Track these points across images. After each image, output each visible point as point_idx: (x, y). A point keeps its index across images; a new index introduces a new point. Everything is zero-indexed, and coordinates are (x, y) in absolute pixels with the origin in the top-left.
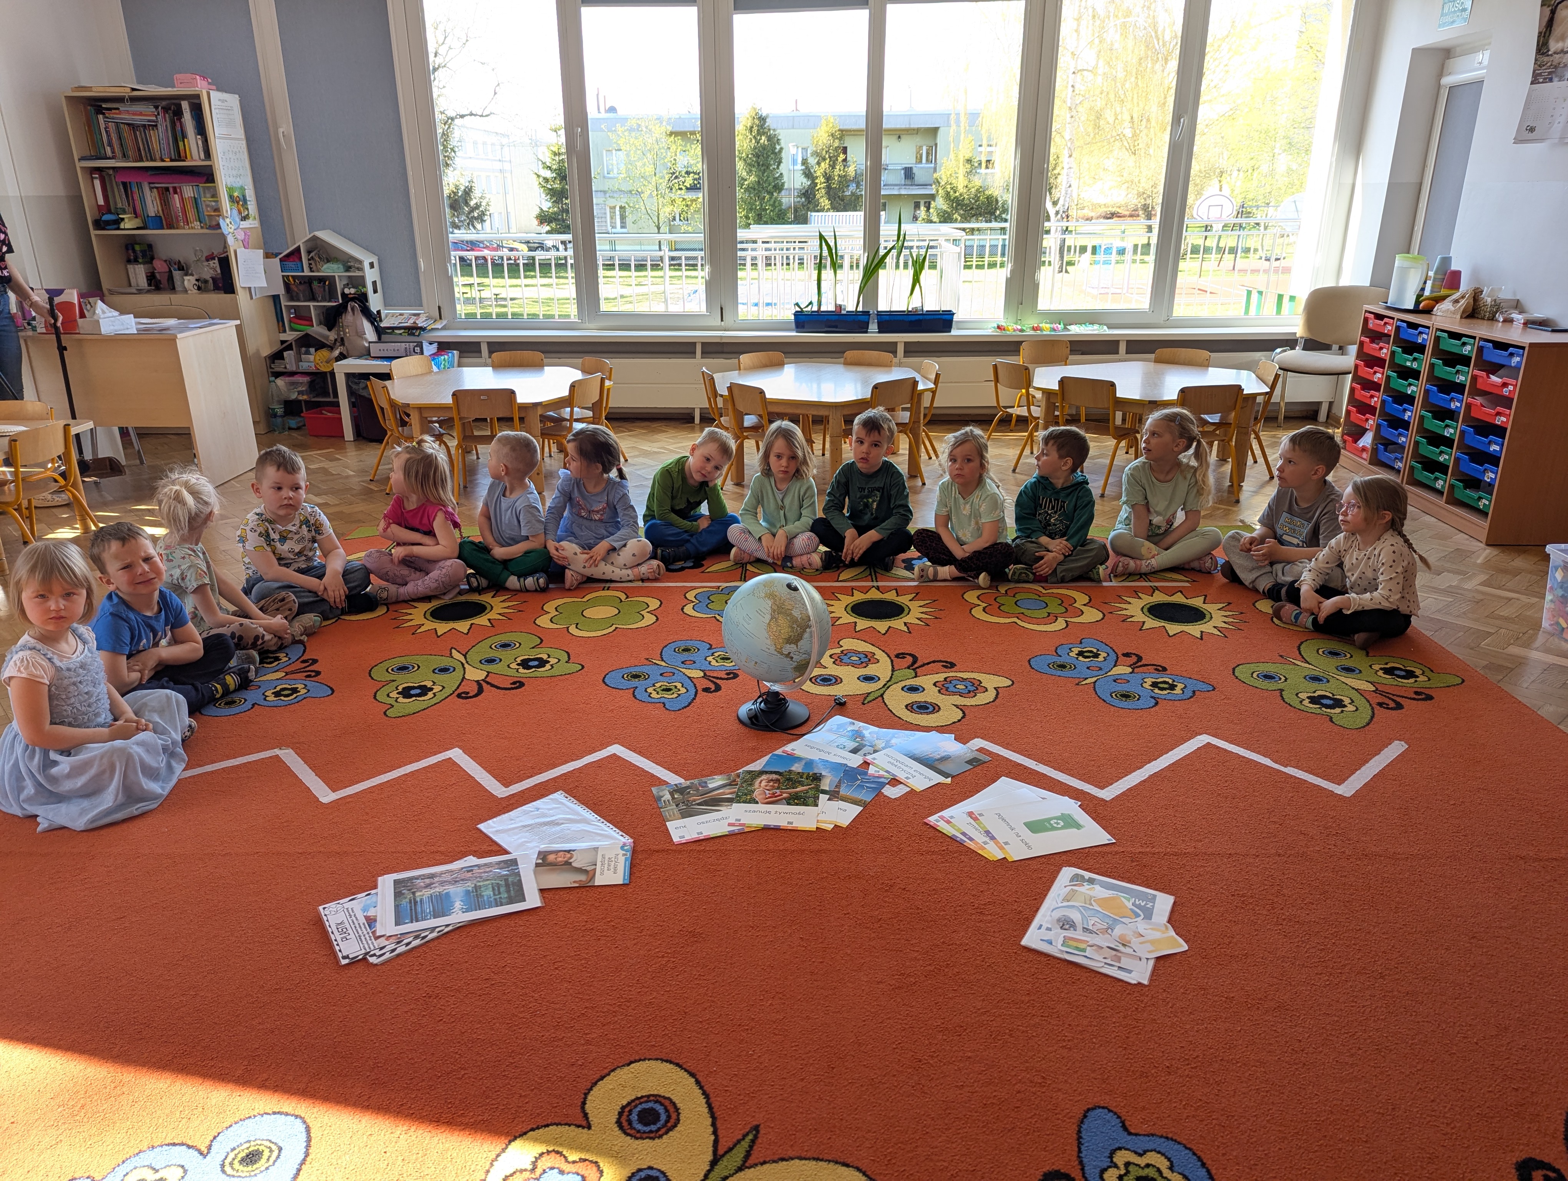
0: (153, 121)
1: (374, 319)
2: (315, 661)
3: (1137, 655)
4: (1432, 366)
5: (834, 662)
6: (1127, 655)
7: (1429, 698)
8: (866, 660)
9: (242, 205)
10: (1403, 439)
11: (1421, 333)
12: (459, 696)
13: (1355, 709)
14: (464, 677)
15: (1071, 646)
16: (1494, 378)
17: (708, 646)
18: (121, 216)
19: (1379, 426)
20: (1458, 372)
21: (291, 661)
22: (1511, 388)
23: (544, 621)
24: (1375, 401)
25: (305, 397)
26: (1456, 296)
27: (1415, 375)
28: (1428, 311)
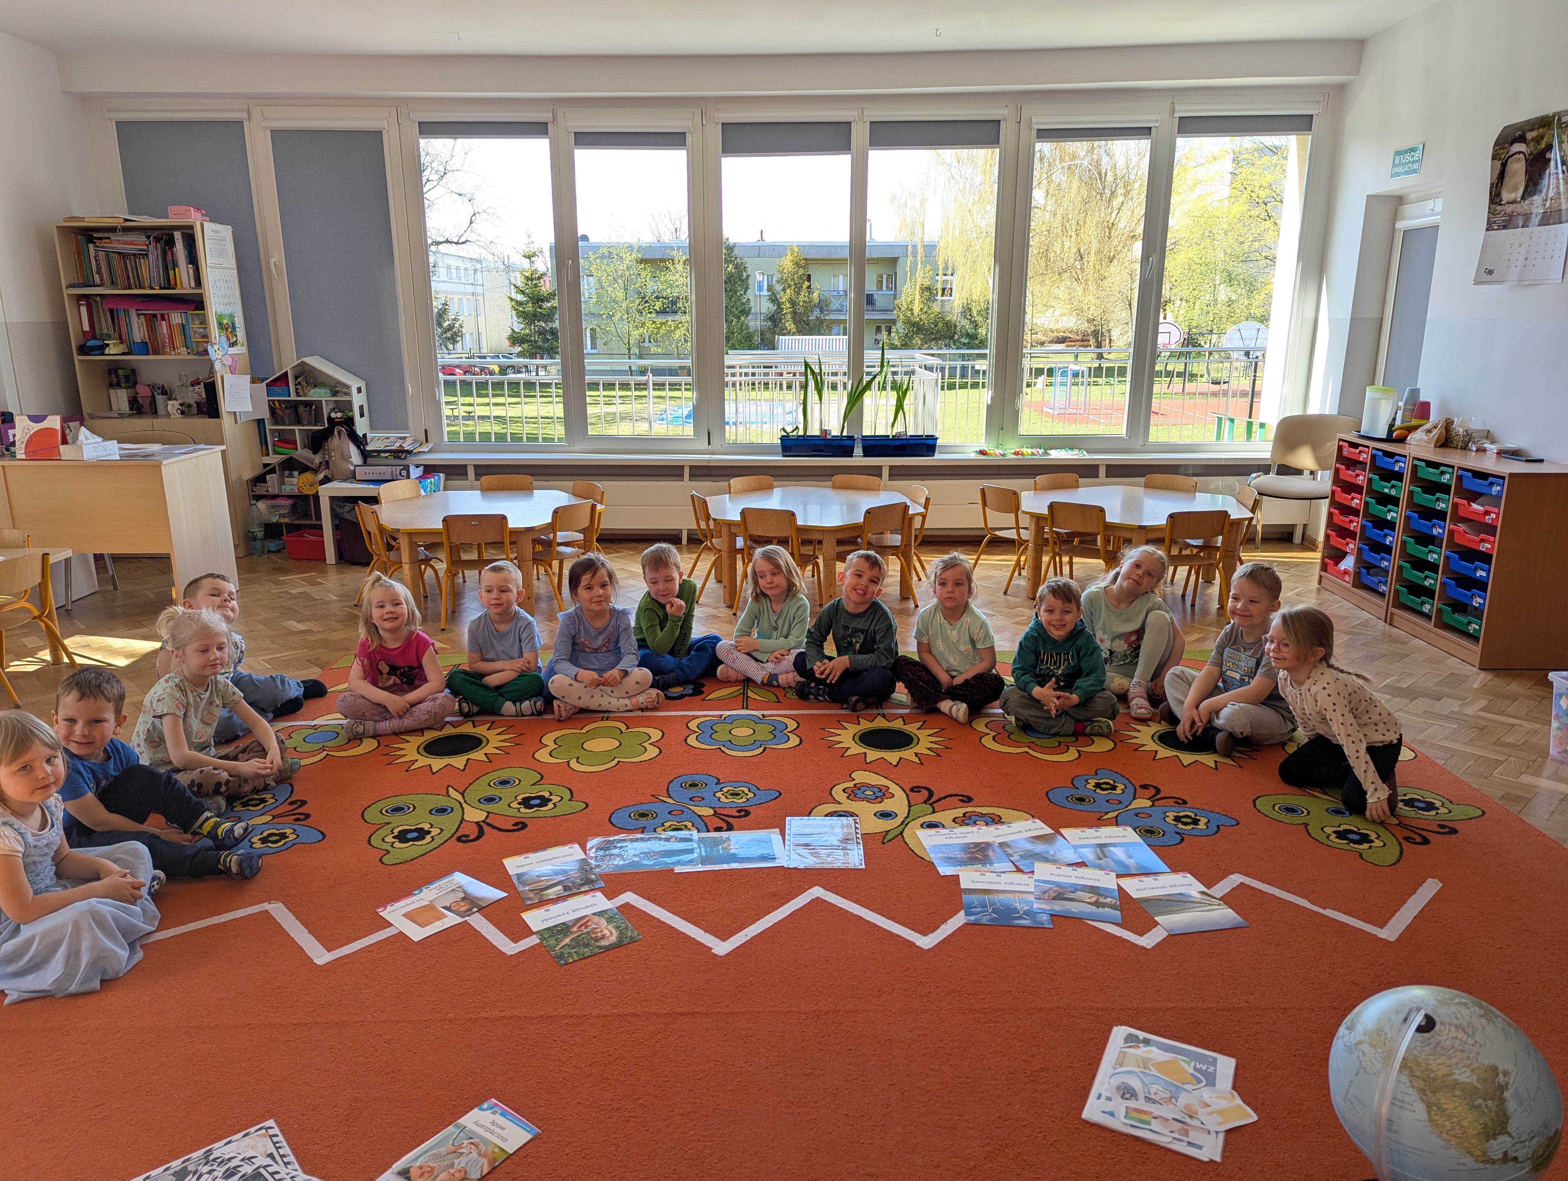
0: (144, 250)
1: (360, 442)
2: (304, 803)
3: (1155, 787)
4: (1411, 493)
5: (848, 797)
6: (1145, 787)
7: (1454, 831)
8: (881, 794)
9: (231, 332)
10: (1386, 563)
11: (1397, 461)
12: (459, 839)
13: (1382, 844)
14: (463, 819)
15: (1087, 777)
16: (1475, 506)
17: (716, 781)
18: (106, 342)
19: (1360, 550)
20: (1438, 499)
21: (278, 803)
22: (1493, 516)
23: (543, 755)
24: (1355, 524)
25: (286, 520)
26: (1428, 426)
27: (1395, 501)
28: (1402, 440)
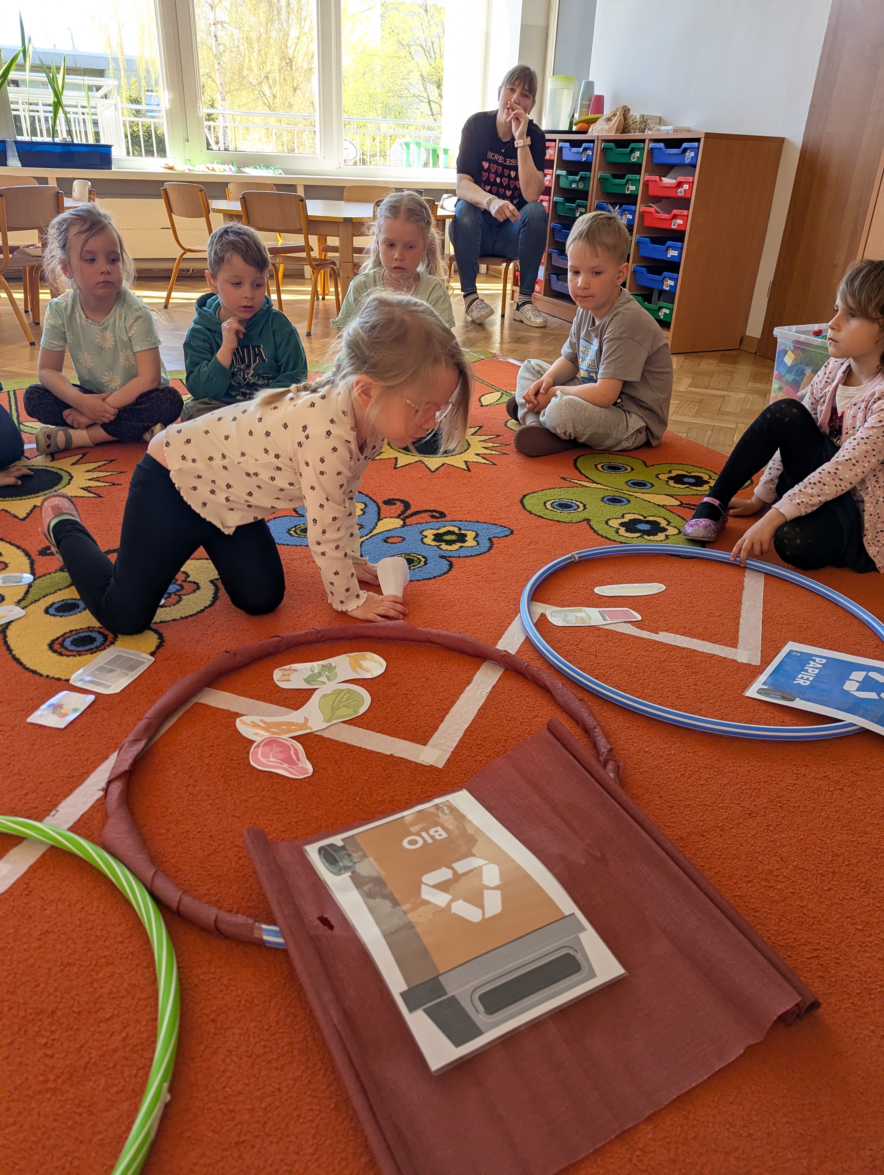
3: (402, 501)
4: (601, 181)
6: (389, 502)
11: (585, 149)
13: (677, 531)
16: (667, 181)
20: (628, 182)
22: (686, 187)
26: (605, 115)
27: (583, 195)
28: (584, 132)
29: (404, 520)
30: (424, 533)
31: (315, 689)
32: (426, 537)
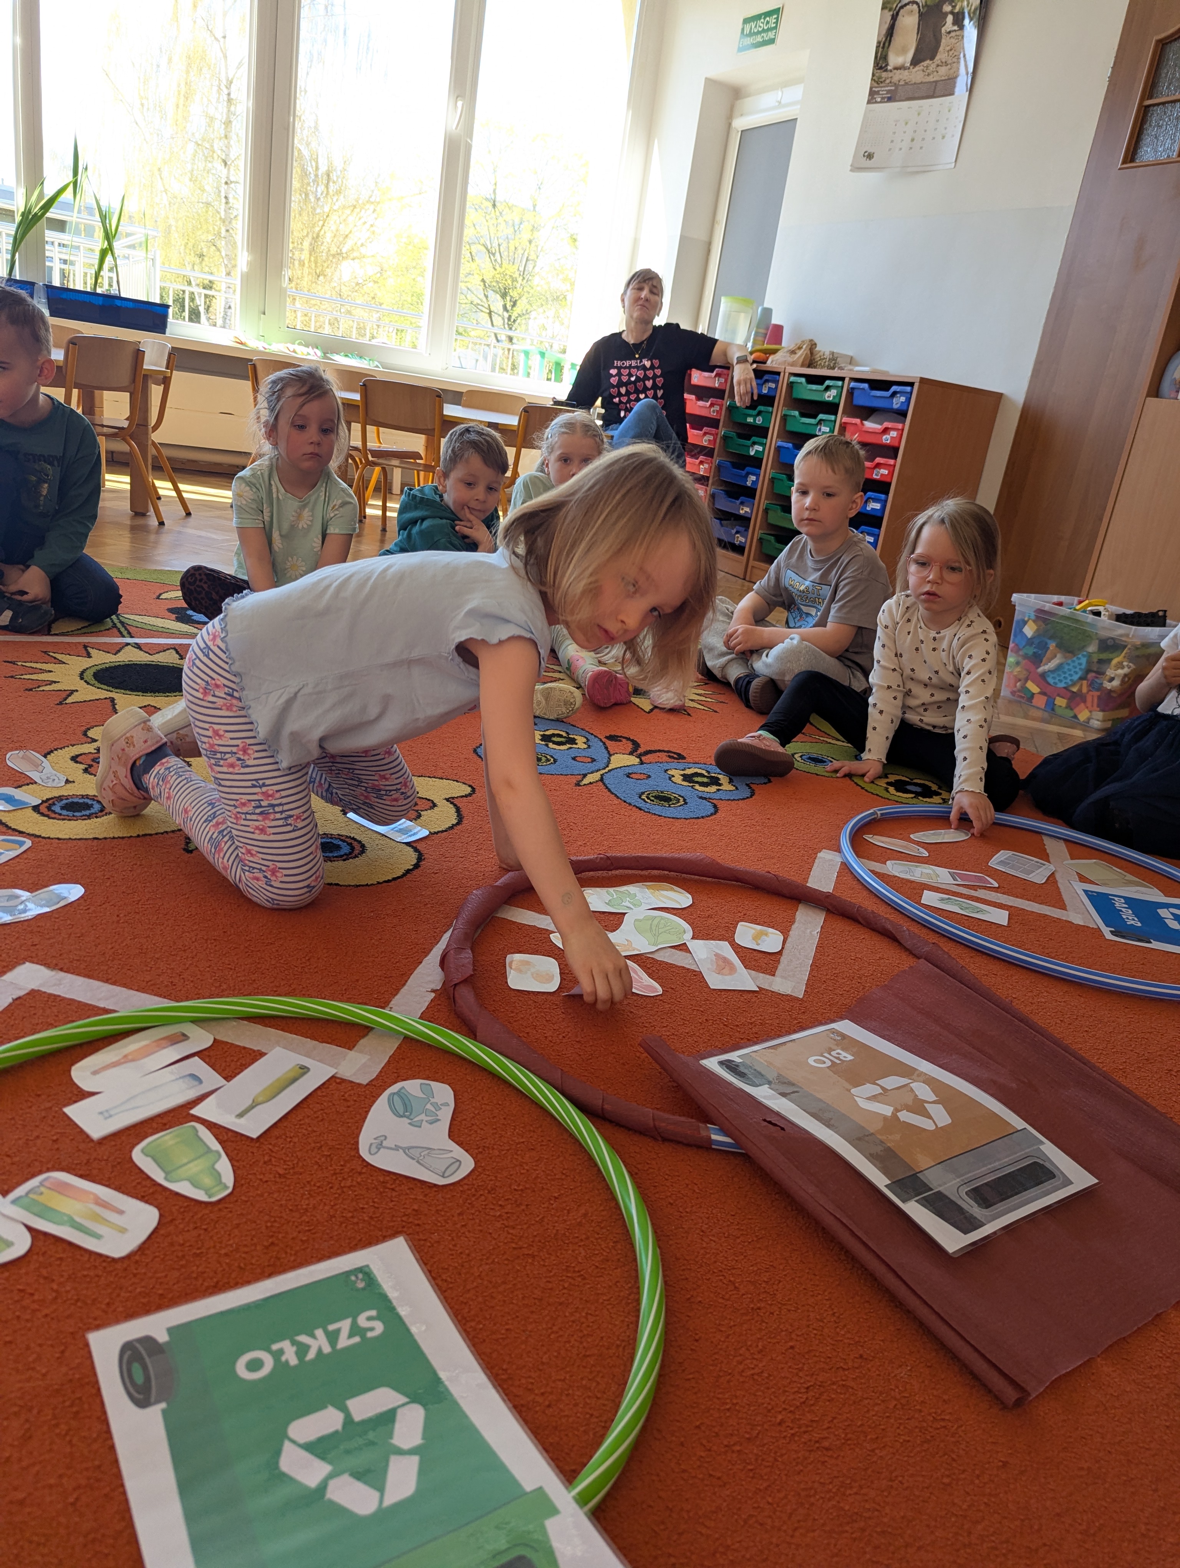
3: (629, 739)
4: (784, 418)
6: (613, 738)
10: (749, 509)
11: (767, 381)
16: (870, 425)
19: (712, 497)
20: (820, 422)
22: (894, 434)
24: (707, 466)
27: (762, 431)
28: (762, 363)
29: (639, 756)
30: (670, 772)
31: (624, 914)
32: (673, 776)
